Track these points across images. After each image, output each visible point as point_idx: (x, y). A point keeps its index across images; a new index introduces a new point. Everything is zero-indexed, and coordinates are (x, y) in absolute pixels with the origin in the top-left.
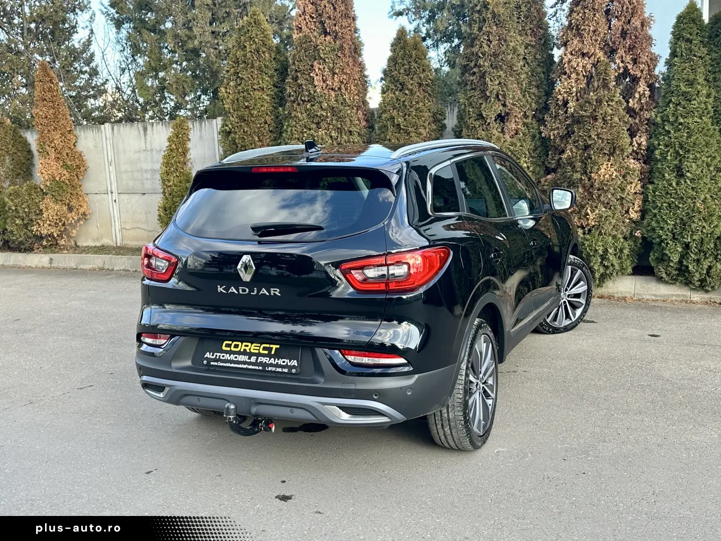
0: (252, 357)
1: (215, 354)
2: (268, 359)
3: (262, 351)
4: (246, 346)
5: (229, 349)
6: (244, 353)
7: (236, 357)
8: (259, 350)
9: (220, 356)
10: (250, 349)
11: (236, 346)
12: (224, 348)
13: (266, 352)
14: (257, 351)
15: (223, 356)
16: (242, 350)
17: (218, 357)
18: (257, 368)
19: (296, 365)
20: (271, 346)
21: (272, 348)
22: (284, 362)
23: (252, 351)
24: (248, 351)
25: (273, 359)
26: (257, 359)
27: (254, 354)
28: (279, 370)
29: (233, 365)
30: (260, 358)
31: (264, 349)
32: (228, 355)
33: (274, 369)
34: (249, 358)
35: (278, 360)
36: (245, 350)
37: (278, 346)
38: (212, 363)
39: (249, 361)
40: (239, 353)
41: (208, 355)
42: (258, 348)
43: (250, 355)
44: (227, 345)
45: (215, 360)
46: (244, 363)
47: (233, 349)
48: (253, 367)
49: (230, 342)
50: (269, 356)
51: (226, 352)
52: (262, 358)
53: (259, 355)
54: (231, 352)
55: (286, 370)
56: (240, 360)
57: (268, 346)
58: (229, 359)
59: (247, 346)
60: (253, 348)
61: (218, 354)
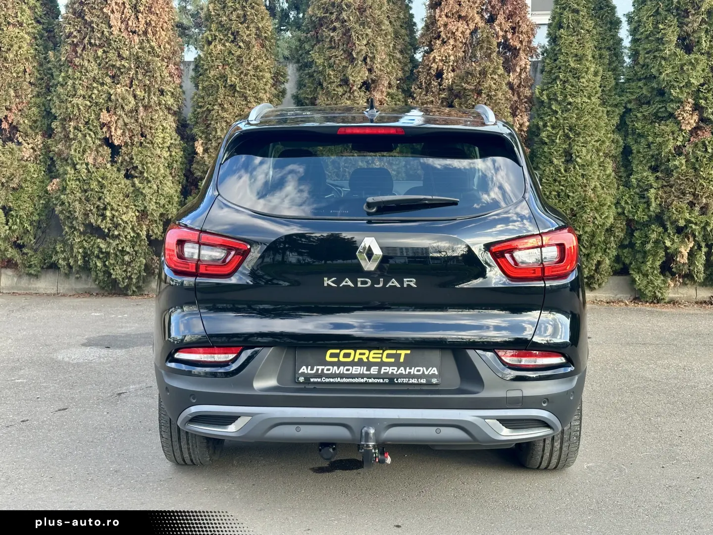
0: (372, 368)
1: (315, 368)
2: (396, 368)
3: (385, 359)
4: (360, 354)
5: (336, 360)
6: (360, 363)
7: (348, 370)
8: (381, 358)
9: (323, 370)
10: (368, 358)
11: (347, 355)
12: (328, 359)
13: (392, 360)
14: (379, 360)
15: (328, 370)
16: (356, 360)
17: (320, 372)
18: (381, 381)
19: (437, 373)
20: (399, 352)
21: (401, 354)
22: (419, 371)
23: (371, 359)
24: (365, 360)
25: (402, 368)
26: (380, 370)
27: (375, 364)
28: (414, 381)
29: (344, 380)
30: (383, 368)
31: (388, 356)
32: (336, 368)
33: (406, 380)
34: (368, 370)
35: (410, 369)
36: (361, 360)
37: (408, 352)
38: (312, 380)
39: (369, 372)
40: (353, 364)
41: (304, 369)
42: (380, 356)
43: (369, 365)
44: (332, 355)
45: (316, 375)
46: (362, 376)
47: (342, 359)
48: (376, 381)
49: (338, 351)
50: (397, 364)
51: (332, 364)
52: (388, 368)
53: (381, 364)
54: (339, 364)
55: (423, 381)
56: (353, 372)
57: (394, 352)
58: (337, 372)
59: (364, 354)
60: (373, 355)
61: (320, 368)
